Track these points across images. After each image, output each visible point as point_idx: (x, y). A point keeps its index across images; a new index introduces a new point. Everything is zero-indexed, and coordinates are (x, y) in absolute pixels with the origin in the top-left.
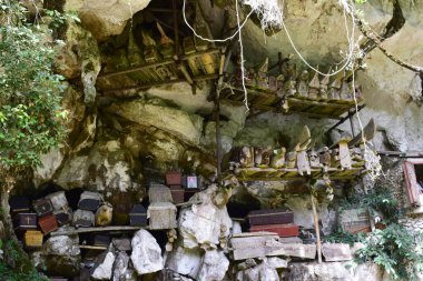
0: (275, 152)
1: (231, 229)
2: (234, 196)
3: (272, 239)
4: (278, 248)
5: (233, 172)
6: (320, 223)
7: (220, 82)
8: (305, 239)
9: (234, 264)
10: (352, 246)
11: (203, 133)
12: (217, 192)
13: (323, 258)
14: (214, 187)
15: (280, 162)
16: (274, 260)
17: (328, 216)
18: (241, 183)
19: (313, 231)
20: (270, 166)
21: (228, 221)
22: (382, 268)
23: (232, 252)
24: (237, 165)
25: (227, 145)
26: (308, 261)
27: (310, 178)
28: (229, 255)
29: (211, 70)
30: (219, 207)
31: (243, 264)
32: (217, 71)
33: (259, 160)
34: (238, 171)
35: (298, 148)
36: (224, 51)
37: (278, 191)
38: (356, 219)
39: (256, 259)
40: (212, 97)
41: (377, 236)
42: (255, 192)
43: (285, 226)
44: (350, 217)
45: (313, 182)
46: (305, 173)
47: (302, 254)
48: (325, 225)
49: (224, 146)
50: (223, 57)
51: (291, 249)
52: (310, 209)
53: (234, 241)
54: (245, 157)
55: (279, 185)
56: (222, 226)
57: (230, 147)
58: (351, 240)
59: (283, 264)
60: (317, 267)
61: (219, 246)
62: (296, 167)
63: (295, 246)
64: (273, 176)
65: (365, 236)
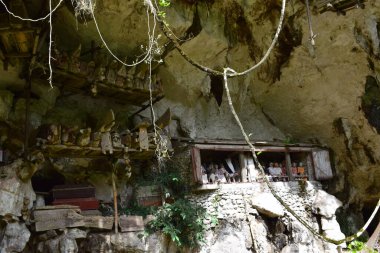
0: (82, 131)
1: (35, 202)
2: (39, 171)
3: (74, 212)
4: (78, 220)
5: (39, 148)
6: (119, 198)
7: (33, 61)
8: (104, 212)
9: (35, 235)
10: (144, 218)
11: (13, 109)
12: (22, 167)
13: (119, 229)
14: (20, 162)
15: (85, 141)
16: (75, 231)
17: (126, 192)
18: (47, 158)
19: (112, 205)
20: (76, 144)
21: (32, 195)
22: (168, 237)
23: (34, 224)
24: (44, 141)
25: (36, 122)
26: (106, 231)
27: (112, 157)
28: (31, 228)
29: (24, 48)
30: (23, 181)
31: (44, 235)
32: (31, 50)
33: (66, 139)
34: (44, 147)
35: (103, 129)
36: (38, 32)
37: (82, 168)
38: (150, 194)
39: (57, 231)
40: (24, 75)
41: (167, 209)
42: (61, 167)
43: (87, 200)
44: (145, 192)
45: (115, 160)
46: (108, 152)
47: (101, 225)
48: (123, 200)
49: (33, 123)
50: (37, 38)
51: (90, 221)
52: (111, 185)
53: (36, 213)
54: (52, 134)
55: (84, 162)
56: (26, 199)
57: (39, 124)
58: (144, 213)
59: (82, 235)
60: (113, 237)
61: (21, 218)
62: (100, 146)
63: (95, 218)
64: (78, 154)
65: (156, 209)
